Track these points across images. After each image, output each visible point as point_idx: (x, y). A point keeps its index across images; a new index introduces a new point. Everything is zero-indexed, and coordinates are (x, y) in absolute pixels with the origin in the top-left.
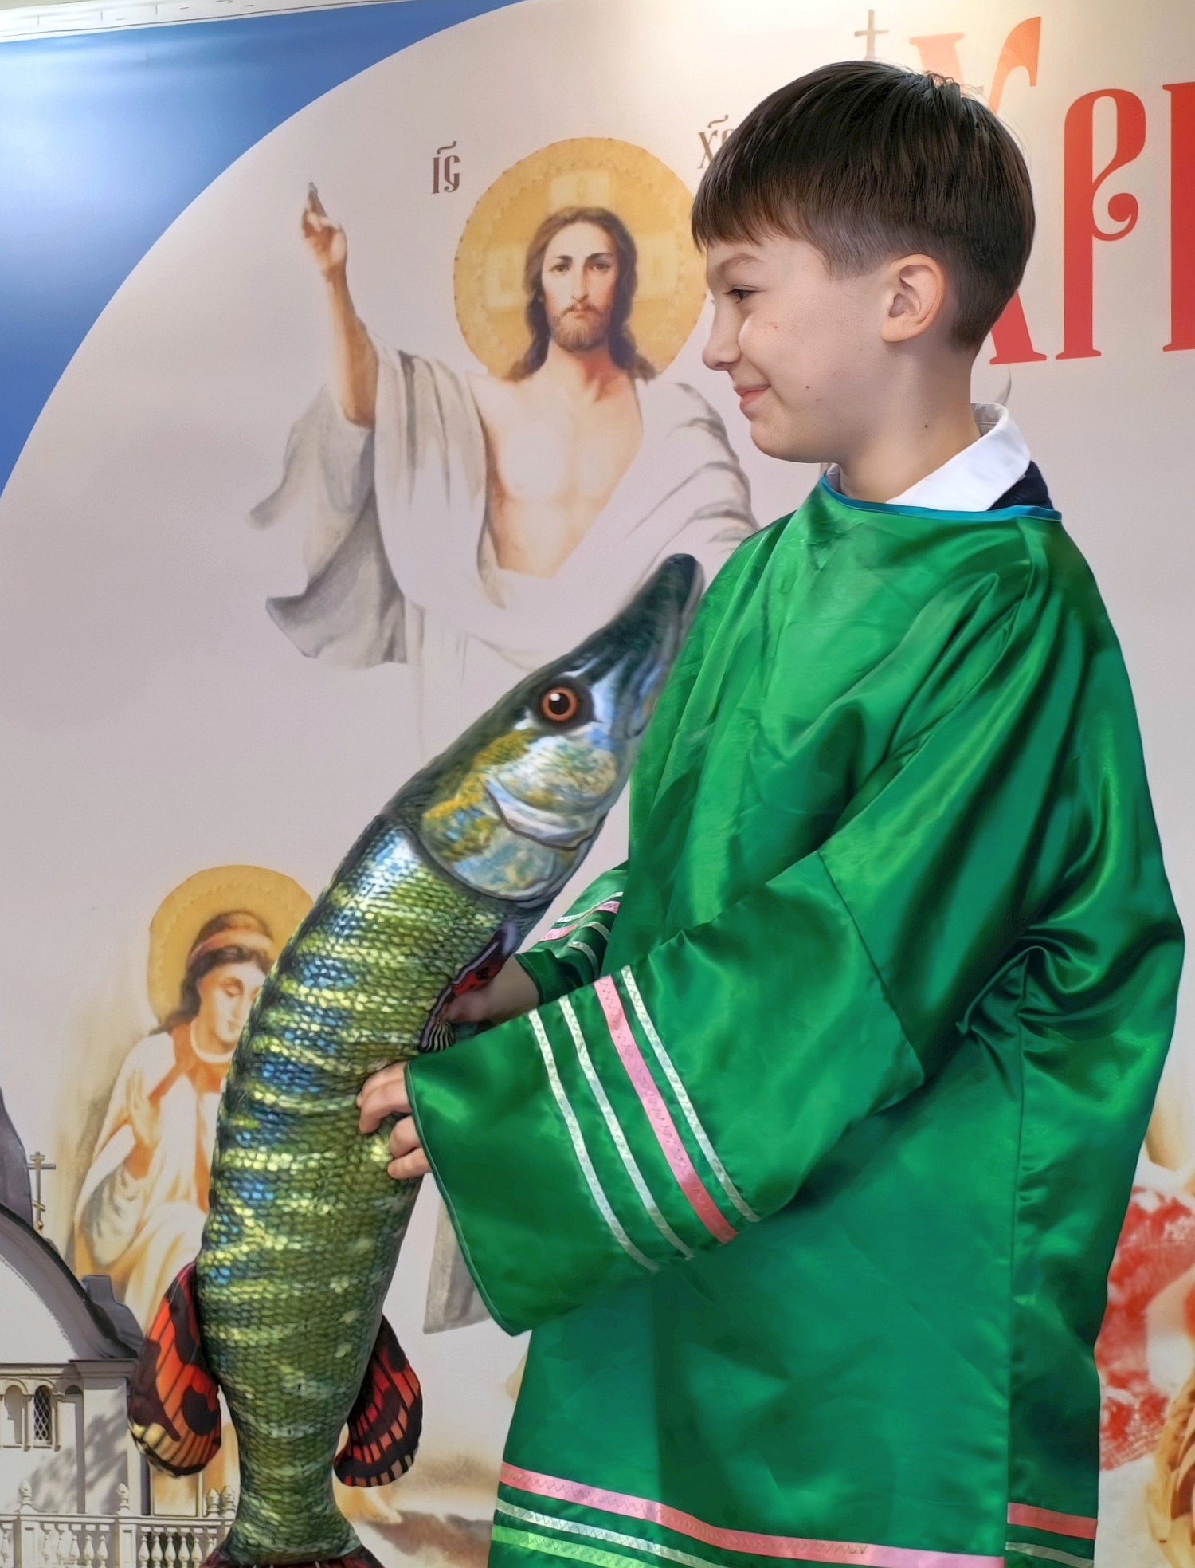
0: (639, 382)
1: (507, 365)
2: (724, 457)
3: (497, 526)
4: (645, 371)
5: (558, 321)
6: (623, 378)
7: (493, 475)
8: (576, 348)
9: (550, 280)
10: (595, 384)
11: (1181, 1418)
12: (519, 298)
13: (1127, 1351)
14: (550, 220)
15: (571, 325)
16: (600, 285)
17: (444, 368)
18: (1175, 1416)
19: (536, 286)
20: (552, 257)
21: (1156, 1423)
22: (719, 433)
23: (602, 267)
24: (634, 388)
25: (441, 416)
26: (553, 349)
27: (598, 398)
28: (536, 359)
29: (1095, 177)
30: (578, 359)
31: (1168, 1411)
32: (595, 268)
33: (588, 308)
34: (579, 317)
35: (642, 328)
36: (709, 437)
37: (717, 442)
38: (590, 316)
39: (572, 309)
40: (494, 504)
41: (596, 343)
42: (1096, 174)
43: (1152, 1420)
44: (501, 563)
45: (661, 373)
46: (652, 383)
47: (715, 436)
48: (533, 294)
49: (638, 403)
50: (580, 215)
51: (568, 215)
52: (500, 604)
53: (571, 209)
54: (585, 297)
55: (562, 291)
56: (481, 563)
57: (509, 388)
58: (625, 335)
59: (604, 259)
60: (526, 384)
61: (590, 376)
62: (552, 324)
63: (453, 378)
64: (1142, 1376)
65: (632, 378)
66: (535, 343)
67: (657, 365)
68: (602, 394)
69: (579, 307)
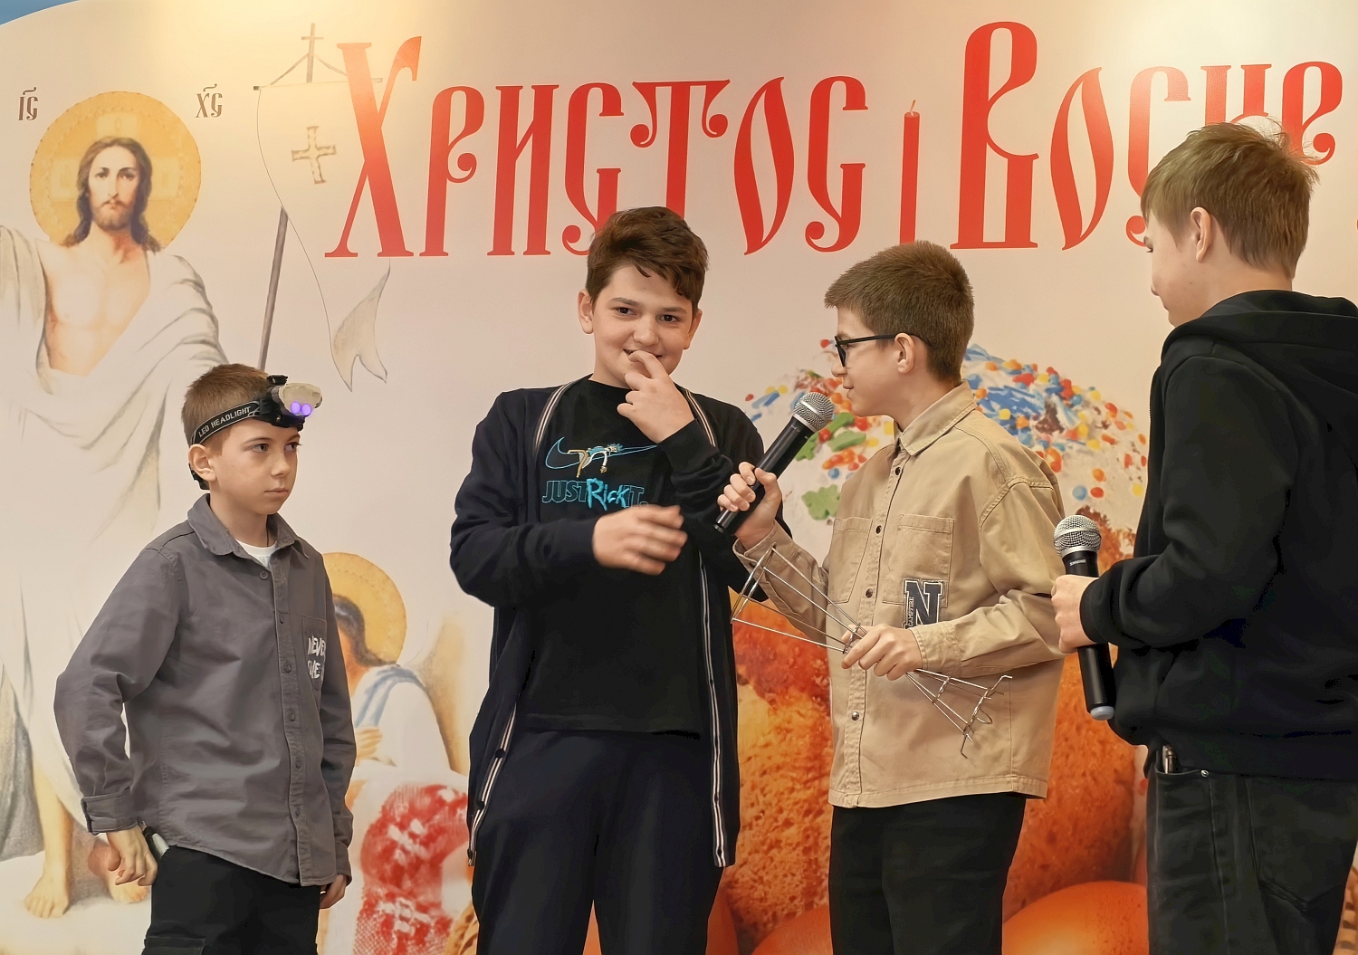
0: (149, 253)
1: (63, 237)
2: (204, 306)
3: (50, 341)
4: (154, 246)
5: (98, 209)
6: (139, 250)
7: (49, 308)
8: (108, 228)
9: (94, 182)
10: (121, 252)
11: (460, 932)
12: (74, 193)
13: (429, 890)
14: (96, 143)
15: (107, 213)
16: (127, 189)
17: (20, 235)
18: (456, 931)
19: (85, 186)
20: (96, 167)
21: (444, 935)
22: (200, 289)
23: (130, 176)
24: (146, 256)
25: (17, 266)
26: (94, 228)
27: (122, 262)
28: (83, 232)
29: (450, 141)
30: (111, 235)
31: (452, 928)
32: (125, 177)
33: (119, 203)
34: (113, 208)
35: (153, 218)
36: (194, 291)
37: (199, 294)
38: (120, 208)
39: (108, 202)
40: (49, 326)
41: (123, 226)
42: (451, 140)
43: (442, 934)
44: (51, 366)
45: (164, 248)
46: (157, 254)
47: (198, 291)
48: (82, 191)
49: (148, 266)
50: (116, 142)
51: (108, 141)
52: (50, 392)
53: (110, 137)
54: (117, 195)
55: (102, 190)
56: (38, 365)
57: (64, 249)
58: (142, 222)
59: (130, 171)
60: (74, 249)
61: (118, 247)
62: (94, 212)
63: (26, 241)
64: (437, 905)
65: (145, 249)
66: (82, 223)
67: (162, 243)
68: (125, 258)
69: (113, 201)
